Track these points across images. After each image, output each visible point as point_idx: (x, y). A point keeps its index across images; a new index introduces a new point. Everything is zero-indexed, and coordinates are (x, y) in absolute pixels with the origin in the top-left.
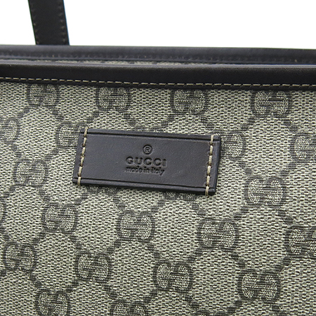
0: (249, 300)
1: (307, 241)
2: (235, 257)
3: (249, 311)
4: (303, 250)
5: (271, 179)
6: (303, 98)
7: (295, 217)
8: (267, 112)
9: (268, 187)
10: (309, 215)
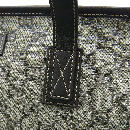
0: (12, 96)
1: (33, 73)
2: (8, 79)
3: (12, 100)
4: (32, 76)
5: (23, 49)
6: (37, 19)
7: (29, 64)
8: (24, 24)
9: (21, 53)
10: (35, 63)
